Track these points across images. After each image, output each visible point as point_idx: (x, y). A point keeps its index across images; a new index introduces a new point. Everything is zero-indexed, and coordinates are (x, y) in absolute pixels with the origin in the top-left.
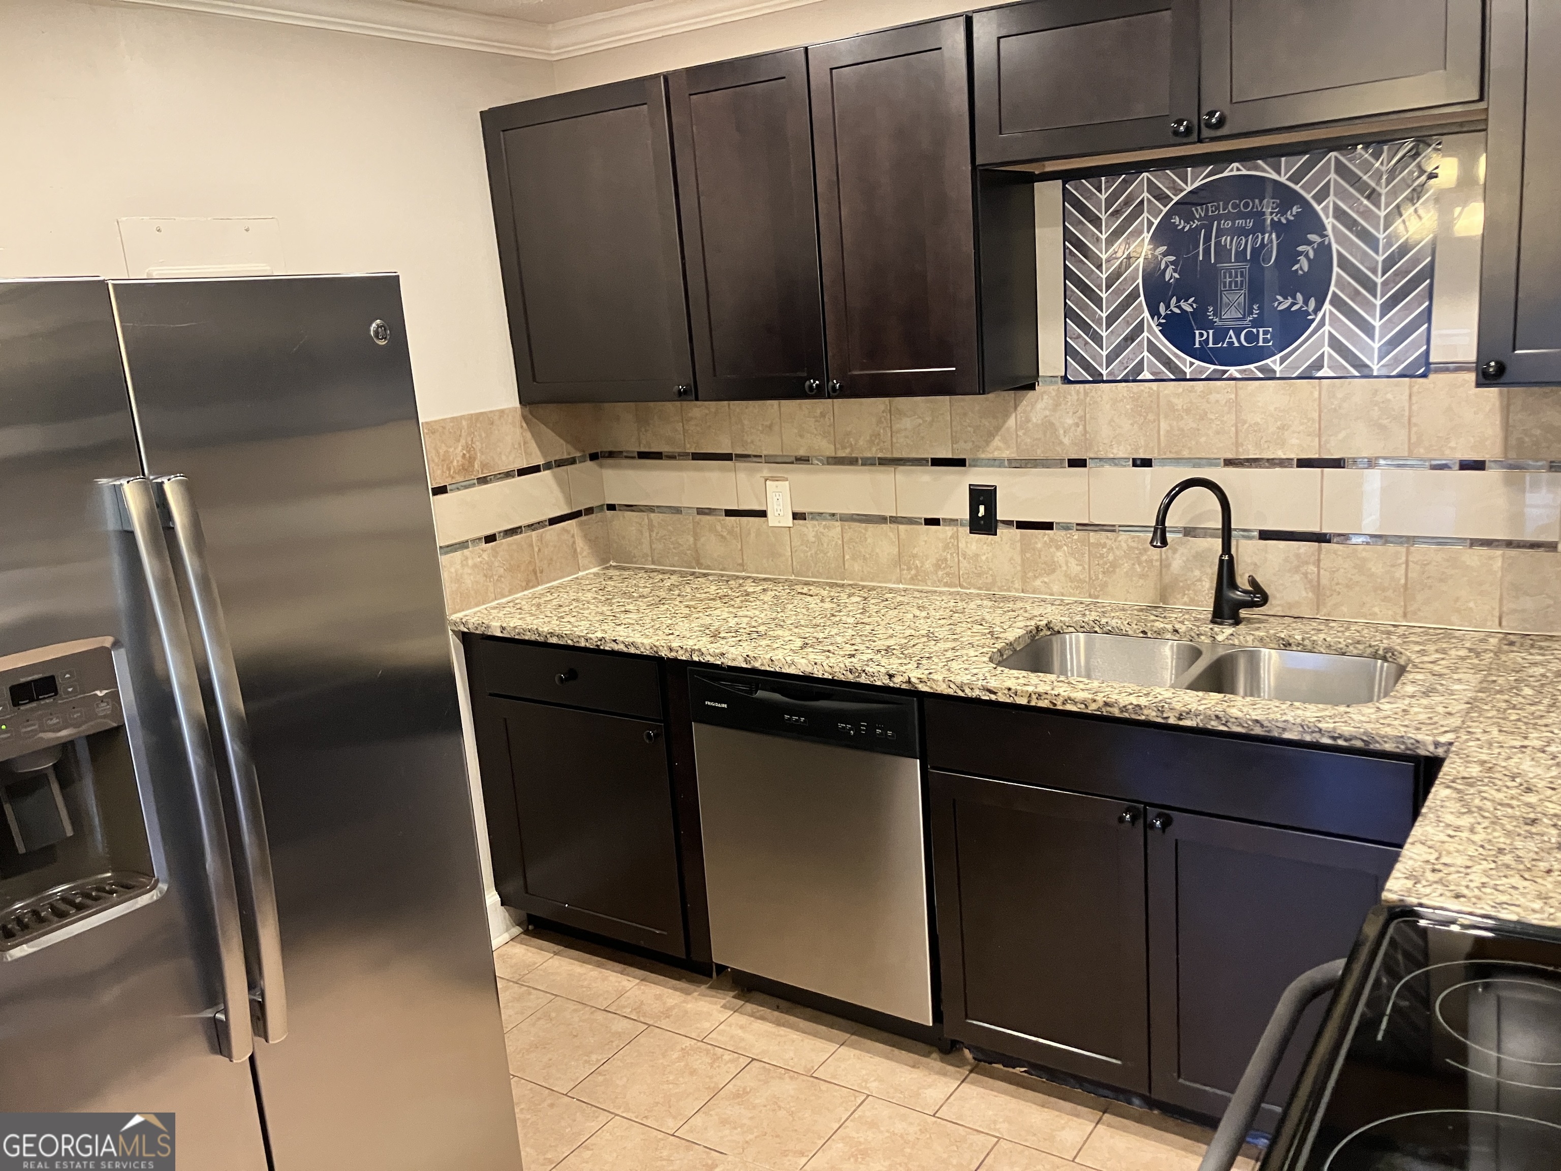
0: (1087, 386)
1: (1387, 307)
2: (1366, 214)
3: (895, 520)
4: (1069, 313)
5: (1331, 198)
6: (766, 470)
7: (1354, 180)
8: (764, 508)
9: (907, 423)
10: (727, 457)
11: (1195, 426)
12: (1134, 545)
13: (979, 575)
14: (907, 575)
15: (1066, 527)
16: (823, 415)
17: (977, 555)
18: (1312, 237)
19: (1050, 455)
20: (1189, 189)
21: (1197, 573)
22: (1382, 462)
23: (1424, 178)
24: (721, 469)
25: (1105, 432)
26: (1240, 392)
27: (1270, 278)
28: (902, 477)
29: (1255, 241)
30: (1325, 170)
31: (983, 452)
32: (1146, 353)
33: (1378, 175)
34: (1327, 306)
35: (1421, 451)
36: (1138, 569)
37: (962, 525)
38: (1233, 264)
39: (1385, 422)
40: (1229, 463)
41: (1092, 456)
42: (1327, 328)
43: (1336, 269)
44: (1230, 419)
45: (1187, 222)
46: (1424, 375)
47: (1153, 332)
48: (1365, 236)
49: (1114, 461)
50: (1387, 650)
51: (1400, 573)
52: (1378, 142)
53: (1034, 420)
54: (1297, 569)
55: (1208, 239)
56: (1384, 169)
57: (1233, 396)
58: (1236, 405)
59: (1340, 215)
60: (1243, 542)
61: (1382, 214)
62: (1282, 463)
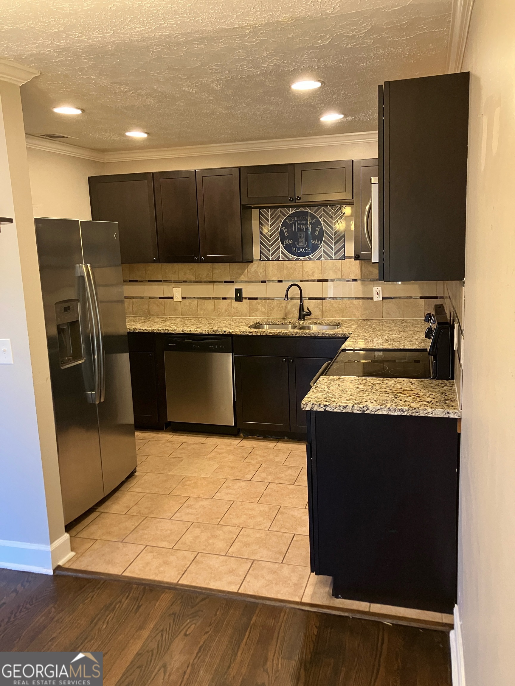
0: (266, 262)
1: (336, 243)
2: (330, 222)
3: (213, 298)
4: (261, 243)
5: (323, 217)
6: (173, 285)
7: (328, 214)
8: (172, 296)
9: (217, 271)
10: (160, 281)
11: (293, 272)
12: (278, 303)
13: (238, 313)
14: (217, 314)
15: (261, 299)
16: (192, 269)
17: (237, 307)
18: (319, 226)
19: (256, 280)
20: (290, 213)
21: (294, 309)
22: (336, 280)
23: (342, 214)
24: (158, 285)
25: (271, 273)
26: (304, 264)
27: (310, 236)
28: (216, 286)
29: (306, 226)
30: (321, 211)
31: (239, 279)
32: (281, 254)
33: (333, 213)
34: (323, 243)
35: (344, 277)
36: (279, 309)
37: (233, 299)
38: (301, 232)
39: (336, 270)
40: (301, 281)
41: (267, 280)
42: (323, 248)
43: (324, 234)
44: (301, 270)
45: (290, 221)
46: (344, 259)
47: (282, 248)
48: (330, 226)
49: (273, 281)
50: (338, 323)
51: (340, 306)
52: (332, 205)
53: (252, 270)
54: (317, 307)
55: (295, 226)
56: (334, 211)
57: (302, 264)
58: (302, 266)
59: (325, 221)
60: (305, 301)
61: (334, 222)
62: (314, 281)
